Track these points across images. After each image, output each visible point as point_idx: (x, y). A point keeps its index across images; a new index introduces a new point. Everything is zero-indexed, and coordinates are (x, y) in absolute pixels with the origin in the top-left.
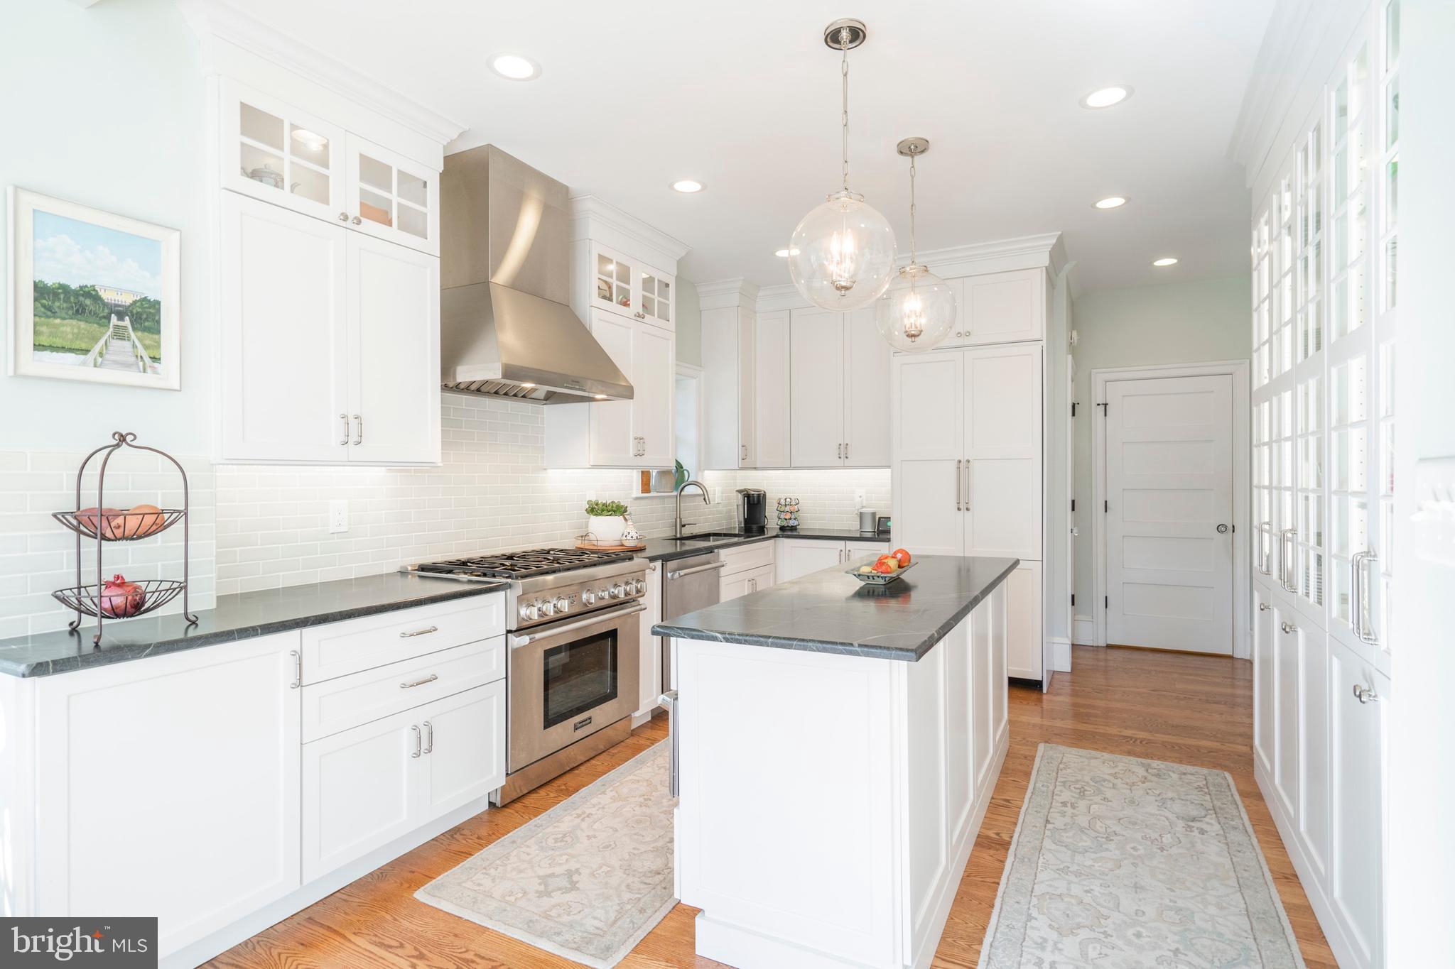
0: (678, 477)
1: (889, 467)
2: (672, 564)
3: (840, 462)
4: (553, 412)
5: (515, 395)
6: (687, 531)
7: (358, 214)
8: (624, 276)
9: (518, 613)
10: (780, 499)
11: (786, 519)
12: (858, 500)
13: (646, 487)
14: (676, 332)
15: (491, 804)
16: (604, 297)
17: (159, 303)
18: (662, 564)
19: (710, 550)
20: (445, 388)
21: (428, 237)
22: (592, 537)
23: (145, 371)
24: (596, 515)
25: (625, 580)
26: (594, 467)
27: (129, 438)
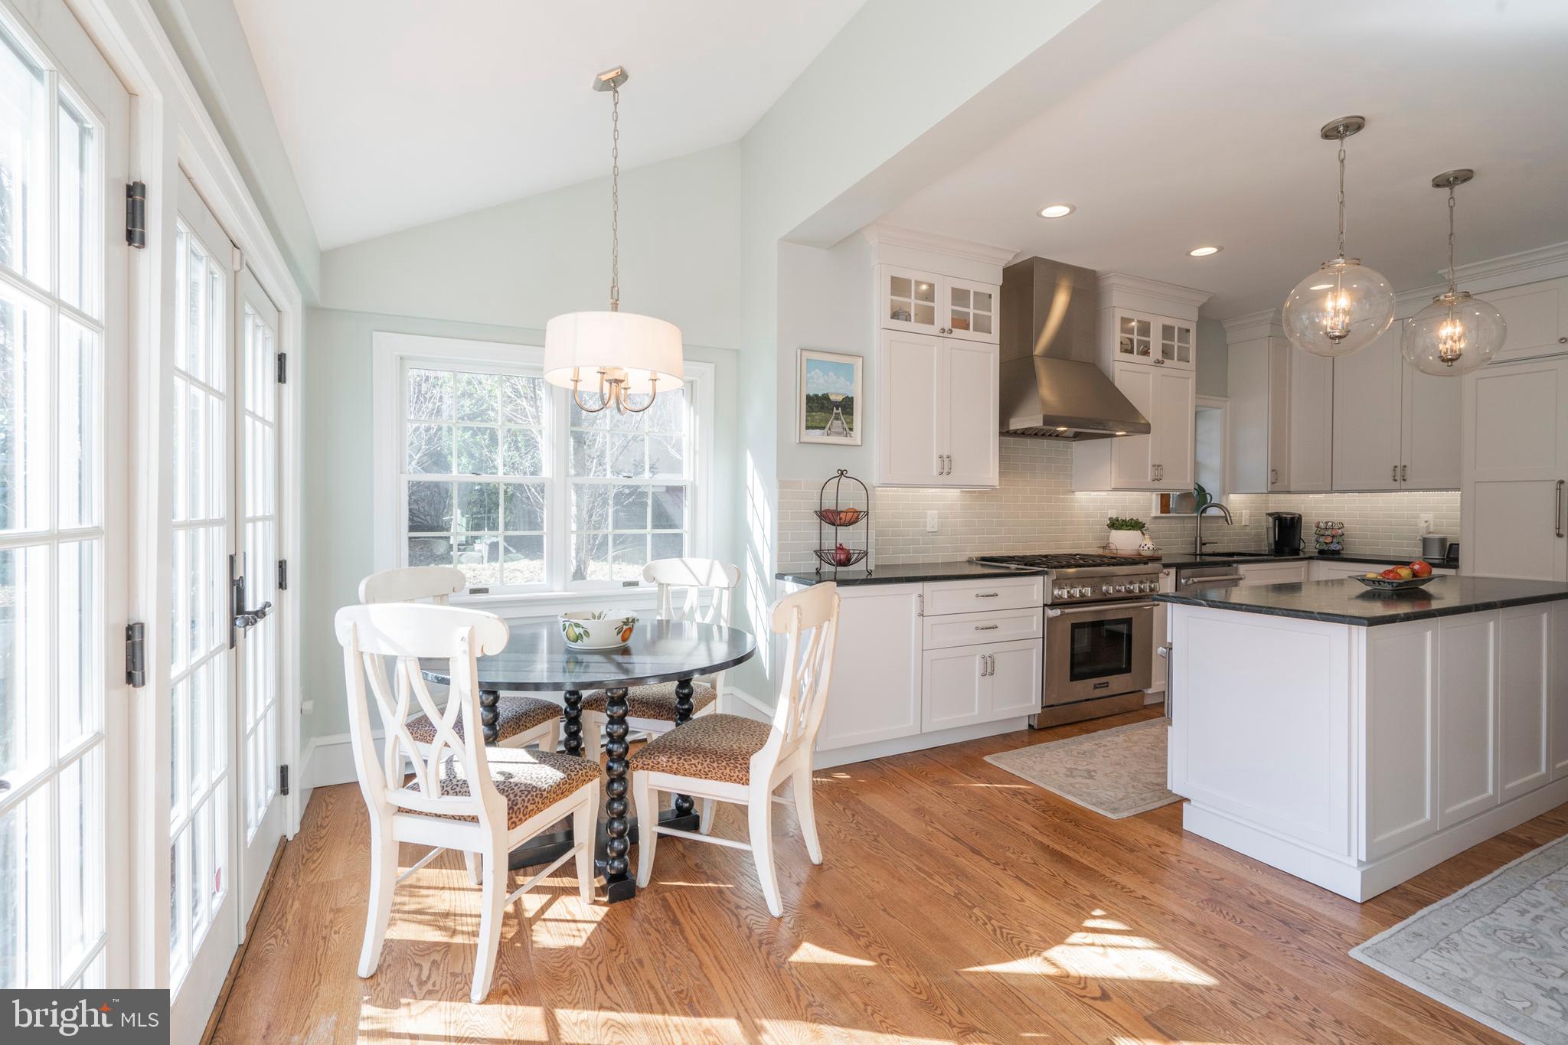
0: (1199, 499)
1: (1458, 489)
2: (1185, 572)
3: (1397, 485)
4: (1079, 448)
5: (1050, 435)
6: (1207, 549)
7: (950, 327)
8: (1145, 329)
9: (1053, 593)
10: (1319, 523)
11: (1326, 543)
12: (1423, 525)
13: (1165, 507)
14: (1196, 371)
15: (1030, 726)
16: (1126, 351)
17: (852, 398)
18: (1177, 572)
19: (1229, 564)
20: (1001, 434)
21: (992, 332)
22: (1112, 546)
23: (846, 436)
24: (1116, 529)
25: (1140, 579)
26: (1115, 489)
27: (845, 472)
